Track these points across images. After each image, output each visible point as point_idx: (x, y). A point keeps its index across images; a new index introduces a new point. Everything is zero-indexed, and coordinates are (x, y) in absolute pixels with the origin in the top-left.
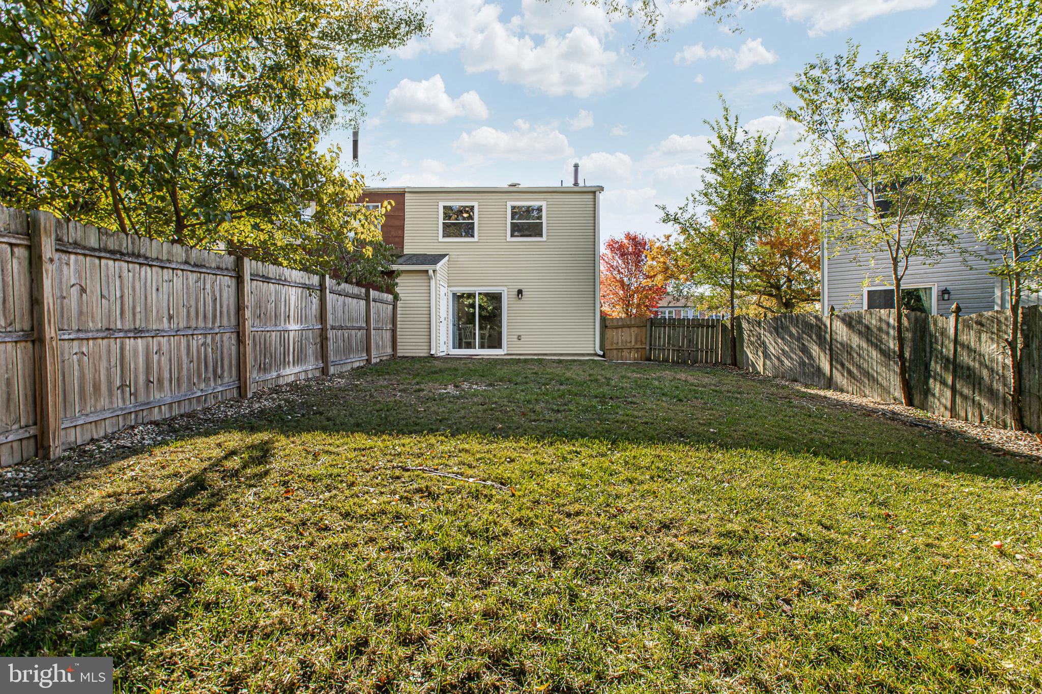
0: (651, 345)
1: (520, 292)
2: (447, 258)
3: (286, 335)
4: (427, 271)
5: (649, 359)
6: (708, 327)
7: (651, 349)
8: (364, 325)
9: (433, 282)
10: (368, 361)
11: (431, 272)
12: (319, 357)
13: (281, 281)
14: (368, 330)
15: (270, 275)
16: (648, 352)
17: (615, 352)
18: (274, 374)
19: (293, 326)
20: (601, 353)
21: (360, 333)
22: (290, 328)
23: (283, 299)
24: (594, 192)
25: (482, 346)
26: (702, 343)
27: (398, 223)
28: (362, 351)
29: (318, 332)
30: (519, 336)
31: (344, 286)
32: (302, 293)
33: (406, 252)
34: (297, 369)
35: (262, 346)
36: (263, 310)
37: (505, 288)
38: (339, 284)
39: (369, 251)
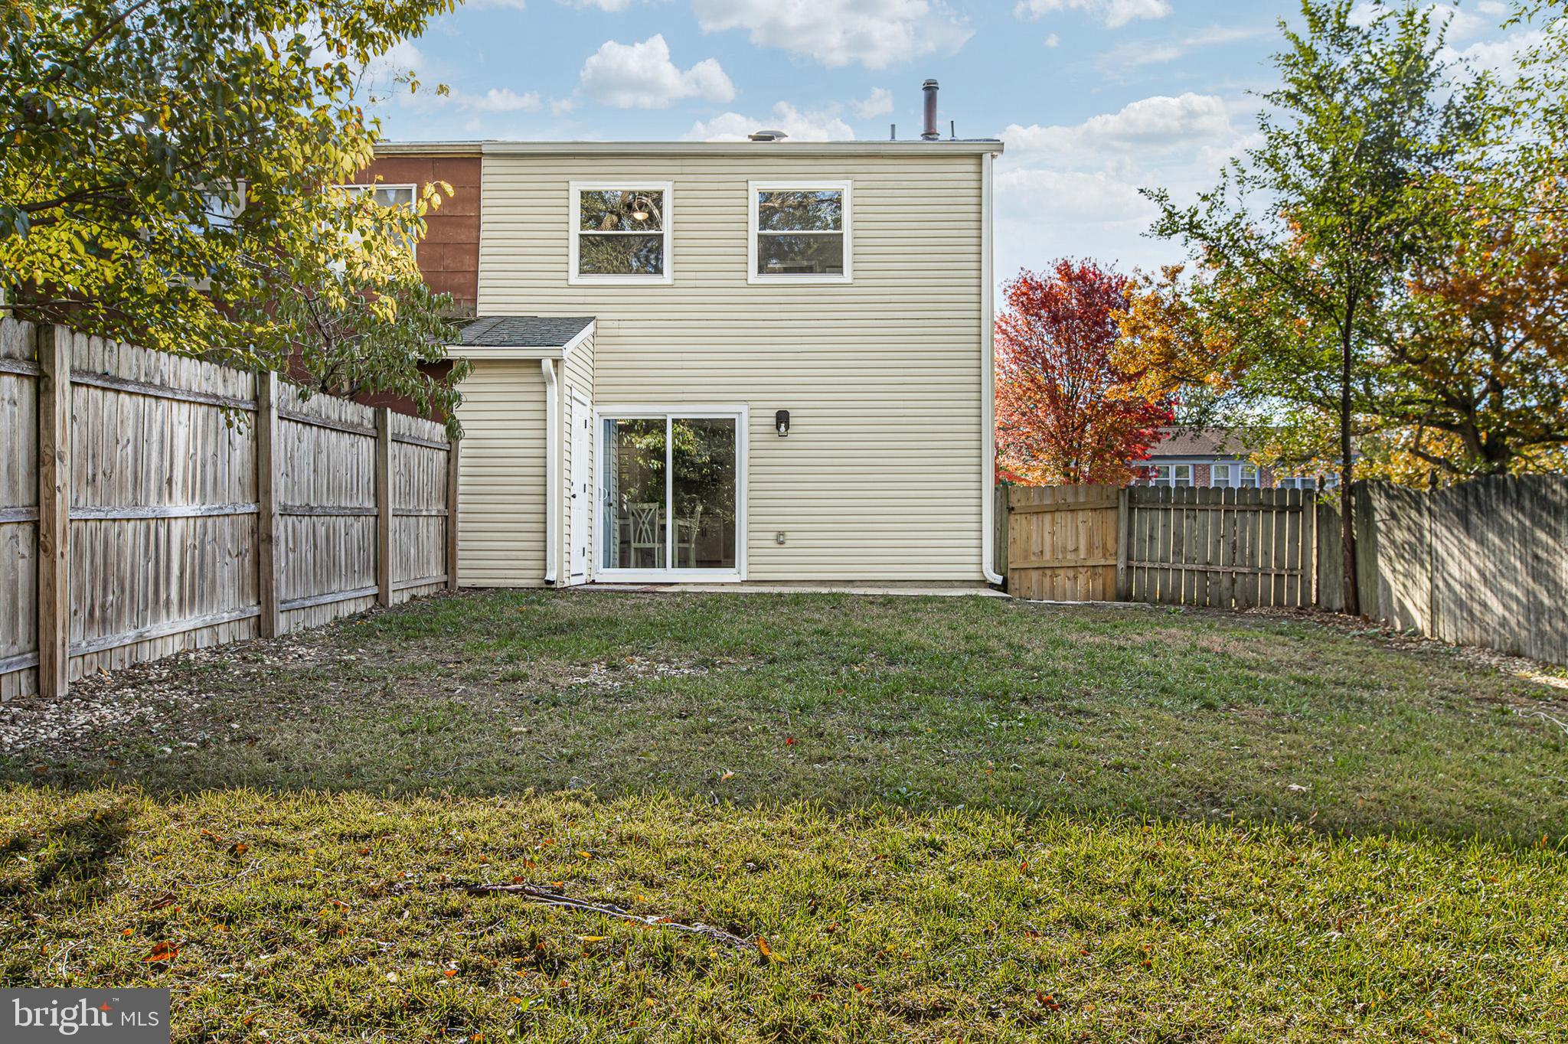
0: (1129, 558)
1: (783, 418)
2: (590, 328)
3: (162, 532)
4: (537, 363)
5: (1127, 597)
6: (1281, 511)
7: (1129, 568)
8: (369, 504)
9: (553, 391)
10: (380, 599)
11: (547, 365)
12: (248, 589)
13: (154, 390)
14: (380, 518)
15: (124, 373)
16: (1122, 577)
17: (1035, 576)
18: (129, 635)
19: (180, 507)
20: (998, 579)
21: (357, 526)
22: (174, 511)
23: (155, 437)
24: (979, 157)
25: (683, 562)
26: (1266, 553)
27: (463, 236)
28: (363, 572)
29: (248, 523)
30: (781, 533)
31: (320, 402)
32: (206, 418)
33: (482, 310)
34: (190, 621)
35: (99, 560)
36: (103, 464)
37: (744, 409)
38: (304, 396)
39: (387, 308)
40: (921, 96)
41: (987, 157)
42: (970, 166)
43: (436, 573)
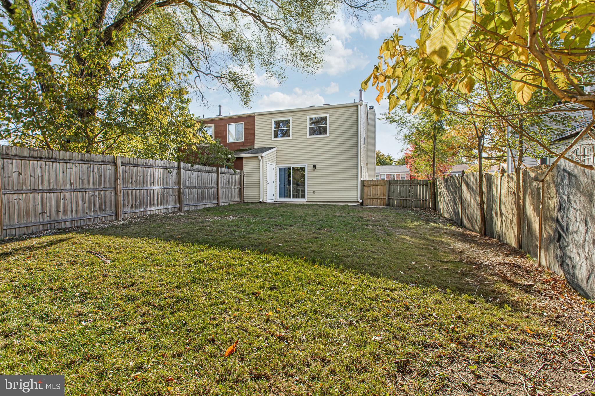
0: (389, 196)
1: (314, 166)
2: (275, 149)
3: (152, 192)
4: (258, 157)
5: (388, 205)
6: (423, 185)
7: (389, 199)
8: (216, 186)
9: (261, 162)
10: (218, 204)
11: (260, 157)
12: (177, 201)
13: (150, 166)
14: (218, 189)
15: (139, 163)
16: (387, 201)
17: (369, 200)
18: (142, 210)
19: (156, 187)
20: (361, 201)
21: (211, 191)
22: (154, 188)
23: (149, 174)
24: (357, 106)
25: (293, 197)
26: (420, 195)
27: (252, 132)
28: (214, 199)
29: (177, 190)
30: (314, 191)
31: (196, 166)
32: (164, 171)
33: (256, 147)
34: (160, 208)
35: (134, 196)
36: (134, 179)
37: (306, 165)
38: (192, 166)
39: (194, 148)
40: (359, 92)
41: (359, 106)
42: (355, 108)
43: (237, 199)
